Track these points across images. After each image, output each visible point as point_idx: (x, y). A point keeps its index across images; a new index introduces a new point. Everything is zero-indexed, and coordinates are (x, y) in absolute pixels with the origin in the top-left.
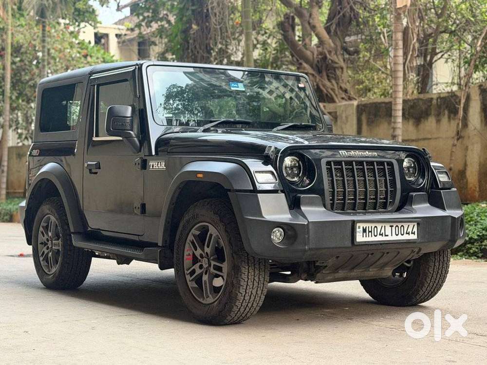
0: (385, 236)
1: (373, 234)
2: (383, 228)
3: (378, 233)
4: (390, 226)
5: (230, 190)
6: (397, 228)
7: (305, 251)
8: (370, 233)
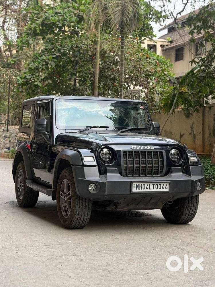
0: (150, 189)
1: (142, 188)
2: (149, 185)
3: (146, 188)
4: (153, 184)
5: (72, 165)
6: (157, 185)
7: (104, 195)
8: (141, 188)
